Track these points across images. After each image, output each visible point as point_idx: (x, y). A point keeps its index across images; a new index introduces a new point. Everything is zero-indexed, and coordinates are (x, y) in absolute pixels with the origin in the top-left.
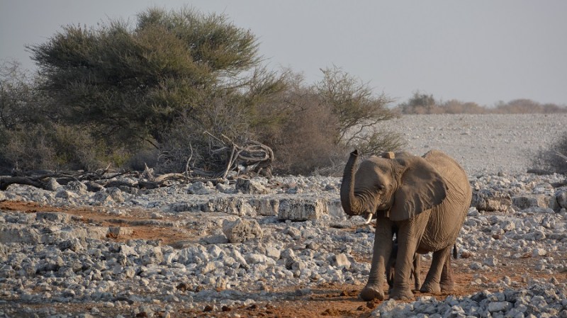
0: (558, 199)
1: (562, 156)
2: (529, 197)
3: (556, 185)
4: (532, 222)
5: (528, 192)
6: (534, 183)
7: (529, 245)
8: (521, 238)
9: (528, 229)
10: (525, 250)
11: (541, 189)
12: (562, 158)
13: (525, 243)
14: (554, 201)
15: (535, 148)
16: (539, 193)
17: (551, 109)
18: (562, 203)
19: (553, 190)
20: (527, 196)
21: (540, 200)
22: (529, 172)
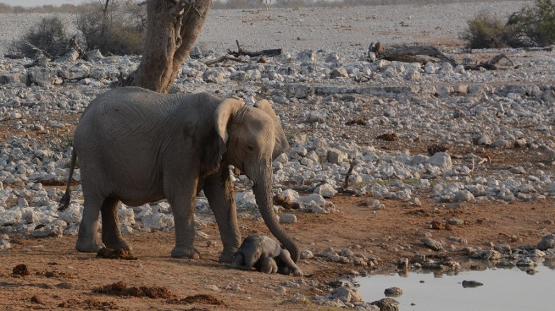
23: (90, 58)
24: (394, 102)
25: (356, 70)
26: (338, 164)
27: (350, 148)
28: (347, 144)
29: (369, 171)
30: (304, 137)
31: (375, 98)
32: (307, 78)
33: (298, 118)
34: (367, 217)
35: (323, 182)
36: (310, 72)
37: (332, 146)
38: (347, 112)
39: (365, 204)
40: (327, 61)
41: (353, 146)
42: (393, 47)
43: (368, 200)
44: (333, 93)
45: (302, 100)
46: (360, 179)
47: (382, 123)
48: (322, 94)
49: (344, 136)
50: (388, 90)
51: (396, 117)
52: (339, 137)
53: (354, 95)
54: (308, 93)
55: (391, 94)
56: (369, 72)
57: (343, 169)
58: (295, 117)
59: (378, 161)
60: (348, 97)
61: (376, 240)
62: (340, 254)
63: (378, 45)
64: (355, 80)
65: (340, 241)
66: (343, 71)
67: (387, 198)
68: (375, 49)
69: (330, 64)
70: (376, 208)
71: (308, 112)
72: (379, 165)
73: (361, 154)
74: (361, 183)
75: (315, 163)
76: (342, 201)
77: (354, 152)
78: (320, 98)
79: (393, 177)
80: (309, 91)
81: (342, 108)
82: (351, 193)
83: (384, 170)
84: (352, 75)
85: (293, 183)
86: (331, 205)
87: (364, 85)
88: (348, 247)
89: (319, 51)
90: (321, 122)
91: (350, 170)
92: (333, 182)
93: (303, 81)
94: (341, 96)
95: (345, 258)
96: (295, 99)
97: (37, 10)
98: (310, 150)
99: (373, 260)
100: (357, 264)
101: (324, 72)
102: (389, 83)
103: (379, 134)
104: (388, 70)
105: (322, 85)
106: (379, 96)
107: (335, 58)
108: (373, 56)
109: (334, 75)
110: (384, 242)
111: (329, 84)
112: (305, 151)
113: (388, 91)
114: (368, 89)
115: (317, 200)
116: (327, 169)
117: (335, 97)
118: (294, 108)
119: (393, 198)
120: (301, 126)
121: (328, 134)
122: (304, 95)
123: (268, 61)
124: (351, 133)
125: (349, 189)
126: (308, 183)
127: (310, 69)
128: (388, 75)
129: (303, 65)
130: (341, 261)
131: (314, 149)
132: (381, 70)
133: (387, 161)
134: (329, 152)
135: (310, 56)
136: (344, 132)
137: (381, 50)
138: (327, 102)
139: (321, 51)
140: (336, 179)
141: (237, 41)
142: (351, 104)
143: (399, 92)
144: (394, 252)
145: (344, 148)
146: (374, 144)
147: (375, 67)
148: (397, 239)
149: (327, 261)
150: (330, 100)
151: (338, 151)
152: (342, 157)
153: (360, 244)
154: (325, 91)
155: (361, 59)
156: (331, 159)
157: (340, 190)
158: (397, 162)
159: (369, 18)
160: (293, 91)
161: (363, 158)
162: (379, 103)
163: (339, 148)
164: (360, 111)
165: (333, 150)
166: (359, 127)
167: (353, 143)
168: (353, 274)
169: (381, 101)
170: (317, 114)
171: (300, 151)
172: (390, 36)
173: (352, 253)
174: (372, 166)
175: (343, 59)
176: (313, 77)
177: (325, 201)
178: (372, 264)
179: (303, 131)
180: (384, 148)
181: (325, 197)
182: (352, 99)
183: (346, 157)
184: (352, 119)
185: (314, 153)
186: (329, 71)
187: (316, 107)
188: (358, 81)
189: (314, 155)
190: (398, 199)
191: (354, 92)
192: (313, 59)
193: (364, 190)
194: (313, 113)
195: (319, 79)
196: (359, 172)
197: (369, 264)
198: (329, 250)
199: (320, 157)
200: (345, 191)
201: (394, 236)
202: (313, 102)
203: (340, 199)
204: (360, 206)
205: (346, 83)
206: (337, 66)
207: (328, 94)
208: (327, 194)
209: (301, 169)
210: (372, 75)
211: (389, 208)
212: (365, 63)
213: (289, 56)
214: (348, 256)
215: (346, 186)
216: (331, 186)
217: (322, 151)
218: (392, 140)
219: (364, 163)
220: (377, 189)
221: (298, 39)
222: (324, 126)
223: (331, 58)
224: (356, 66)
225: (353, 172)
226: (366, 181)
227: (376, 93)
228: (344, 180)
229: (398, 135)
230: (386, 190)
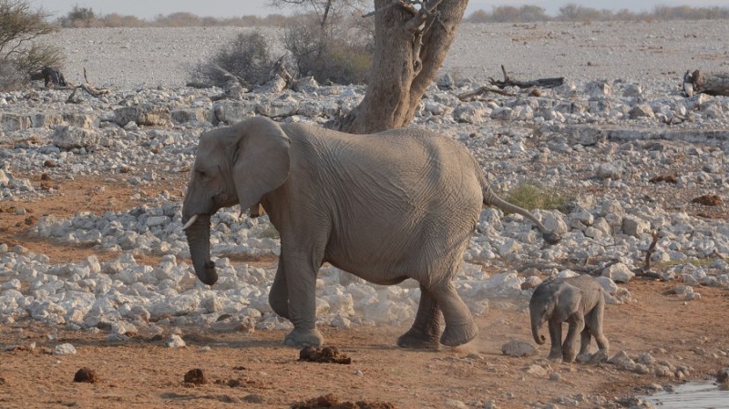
0: (216, 112)
1: (220, 69)
2: (188, 110)
3: (215, 99)
4: (191, 136)
5: (187, 106)
6: (192, 96)
7: (187, 159)
8: (180, 152)
9: (187, 143)
10: (184, 164)
11: (200, 103)
12: (220, 71)
13: (184, 157)
14: (212, 114)
15: (193, 62)
16: (198, 107)
17: (209, 22)
18: (220, 117)
19: (211, 104)
20: (186, 110)
21: (199, 113)
22: (188, 85)
23: (300, 88)
24: (718, 153)
25: (667, 107)
26: (637, 236)
27: (654, 215)
28: (650, 209)
29: (679, 247)
30: (590, 198)
31: (692, 146)
32: (597, 118)
33: (584, 173)
34: (675, 310)
35: (615, 261)
36: (601, 109)
37: (628, 211)
38: (652, 165)
39: (673, 293)
40: (626, 95)
41: (658, 211)
42: (718, 76)
43: (678, 286)
44: (633, 139)
45: (590, 149)
46: (666, 258)
47: (700, 180)
48: (618, 140)
49: (647, 198)
50: (710, 135)
51: (720, 173)
52: (639, 199)
53: (662, 142)
54: (598, 138)
55: (714, 141)
56: (684, 111)
57: (644, 243)
58: (580, 171)
59: (692, 234)
60: (654, 145)
61: (687, 343)
62: (636, 361)
63: (696, 74)
64: (664, 121)
65: (636, 344)
66: (647, 109)
67: (705, 285)
68: (692, 79)
69: (629, 99)
70: (689, 298)
71: (597, 165)
72: (694, 238)
73: (669, 224)
74: (668, 263)
75: (605, 235)
76: (641, 287)
77: (659, 220)
78: (615, 145)
79: (714, 255)
80: (599, 136)
81: (645, 159)
82: (654, 277)
83: (701, 246)
84: (660, 115)
85: (575, 261)
86: (625, 293)
87: (676, 129)
88: (648, 351)
89: (617, 81)
90: (616, 178)
91: (653, 245)
92: (629, 261)
93: (592, 121)
94: (644, 143)
95: (643, 367)
96: (580, 147)
97: (235, 22)
98: (597, 217)
99: (682, 370)
100: (660, 375)
101: (621, 109)
102: (710, 125)
103: (695, 196)
104: (710, 108)
105: (618, 128)
106: (696, 143)
107: (636, 91)
108: (690, 88)
109: (635, 114)
110: (699, 344)
111: (628, 127)
112: (592, 218)
113: (709, 137)
114: (682, 133)
115: (606, 285)
116: (621, 243)
117: (636, 145)
118: (578, 158)
119: (712, 284)
120: (587, 183)
121: (625, 195)
122: (593, 141)
123: (545, 94)
124: (657, 193)
125: (651, 270)
126: (595, 262)
127: (602, 106)
128: (710, 115)
129: (592, 99)
130: (638, 371)
131: (604, 216)
132: (699, 108)
133: (705, 233)
134: (624, 220)
135: (602, 87)
136: (646, 193)
137: (700, 80)
138: (624, 151)
139: (620, 81)
140: (634, 257)
141: (502, 67)
142: (658, 154)
143: (724, 139)
144: (712, 359)
145: (645, 214)
146: (688, 209)
147: (691, 104)
148: (716, 341)
149: (619, 370)
150: (629, 148)
151: (637, 219)
152: (643, 226)
153: (665, 348)
154: (621, 136)
155: (674, 93)
156: (626, 229)
157: (638, 273)
158: (719, 235)
159: (688, 36)
160: (576, 135)
161: (673, 229)
162: (696, 154)
163: (638, 215)
164: (669, 164)
165: (629, 217)
166: (668, 186)
167: (659, 207)
168: (654, 389)
169: (700, 151)
170: (609, 167)
171: (583, 218)
172: (717, 62)
173: (653, 360)
174: (685, 240)
175: (648, 92)
176: (605, 116)
177: (617, 287)
178: (681, 375)
179: (590, 190)
180: (702, 215)
181: (617, 282)
182: (659, 148)
183: (647, 226)
184: (658, 175)
185: (604, 220)
186: (627, 109)
187: (609, 158)
188: (668, 123)
189: (604, 224)
190: (719, 286)
191: (662, 137)
192: (606, 91)
193: (672, 273)
194: (604, 166)
195: (613, 119)
196: (665, 248)
197: (677, 375)
198: (621, 354)
199: (612, 227)
200: (644, 274)
201: (714, 338)
202: (605, 151)
203: (639, 284)
204: (665, 294)
205: (650, 124)
206: (639, 101)
207: (626, 141)
208: (621, 278)
209: (586, 243)
210: (687, 116)
211: (706, 298)
212: (679, 98)
213: (574, 87)
214: (648, 364)
215: (647, 267)
216: (625, 267)
217: (615, 218)
218: (714, 204)
219: (673, 236)
220: (690, 271)
221: (589, 64)
222: (619, 183)
223: (631, 91)
224: (665, 103)
225: (658, 247)
226: (675, 259)
227: (693, 139)
228: (644, 258)
229: (722, 197)
230: (703, 274)
